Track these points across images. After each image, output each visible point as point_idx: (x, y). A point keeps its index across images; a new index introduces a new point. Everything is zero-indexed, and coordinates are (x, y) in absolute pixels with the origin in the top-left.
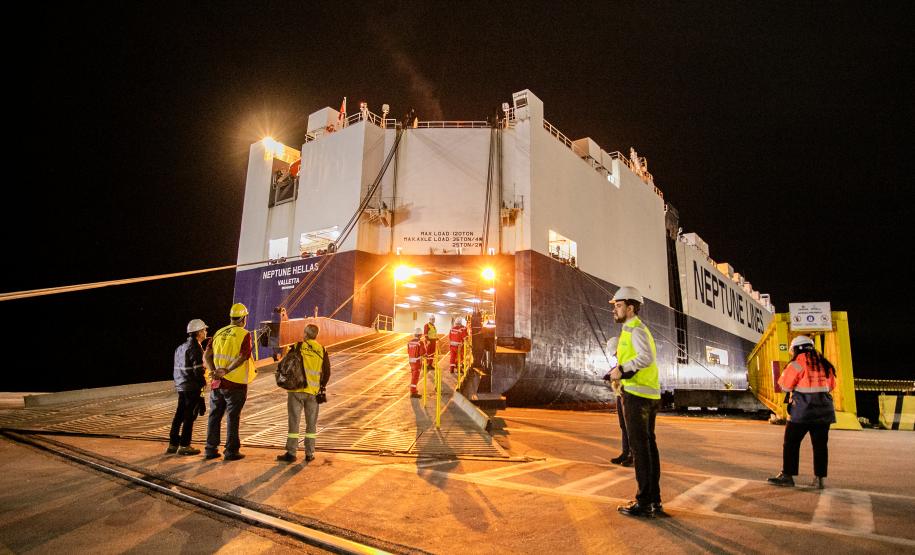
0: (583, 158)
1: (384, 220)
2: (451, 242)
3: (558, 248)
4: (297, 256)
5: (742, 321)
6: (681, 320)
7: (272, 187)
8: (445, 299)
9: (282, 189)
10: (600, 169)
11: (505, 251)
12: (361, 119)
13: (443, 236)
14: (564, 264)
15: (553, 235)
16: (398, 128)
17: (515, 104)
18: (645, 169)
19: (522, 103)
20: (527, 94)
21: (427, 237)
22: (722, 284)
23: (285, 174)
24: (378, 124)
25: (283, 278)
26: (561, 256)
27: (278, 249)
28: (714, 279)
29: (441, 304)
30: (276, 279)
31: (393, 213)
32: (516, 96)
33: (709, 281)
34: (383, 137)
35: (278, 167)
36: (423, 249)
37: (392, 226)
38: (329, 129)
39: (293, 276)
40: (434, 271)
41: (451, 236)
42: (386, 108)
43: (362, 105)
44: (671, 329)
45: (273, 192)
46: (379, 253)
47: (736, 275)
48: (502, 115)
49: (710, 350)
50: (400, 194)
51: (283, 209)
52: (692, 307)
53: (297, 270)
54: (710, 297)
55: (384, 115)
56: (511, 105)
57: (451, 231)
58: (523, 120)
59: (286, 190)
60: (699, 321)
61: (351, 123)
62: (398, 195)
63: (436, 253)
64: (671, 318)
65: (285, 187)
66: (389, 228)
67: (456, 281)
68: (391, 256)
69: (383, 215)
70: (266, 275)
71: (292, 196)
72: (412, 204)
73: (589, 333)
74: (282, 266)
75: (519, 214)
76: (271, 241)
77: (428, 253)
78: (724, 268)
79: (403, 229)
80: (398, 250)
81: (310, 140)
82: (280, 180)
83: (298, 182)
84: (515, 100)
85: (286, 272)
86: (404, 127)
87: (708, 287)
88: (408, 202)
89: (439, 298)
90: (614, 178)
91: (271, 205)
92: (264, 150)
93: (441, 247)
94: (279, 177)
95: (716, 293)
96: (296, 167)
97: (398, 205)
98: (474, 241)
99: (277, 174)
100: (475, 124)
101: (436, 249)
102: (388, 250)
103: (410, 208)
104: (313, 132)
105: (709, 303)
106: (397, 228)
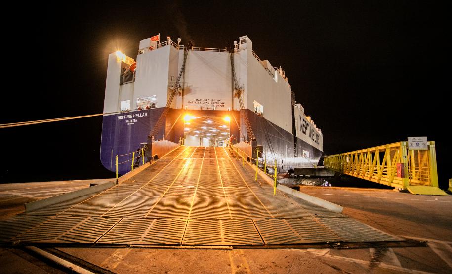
0: (265, 69)
1: (179, 93)
2: (210, 104)
3: (257, 108)
4: (136, 109)
5: (313, 140)
6: (296, 139)
7: (121, 75)
8: (201, 130)
9: (126, 77)
10: (271, 74)
11: (235, 109)
12: (168, 44)
13: (207, 101)
14: (259, 116)
15: (255, 103)
16: (185, 50)
17: (240, 42)
18: (284, 76)
19: (243, 41)
20: (246, 38)
21: (199, 102)
22: (308, 125)
23: (128, 70)
24: (176, 47)
25: (128, 119)
26: (258, 112)
27: (125, 105)
28: (306, 123)
29: (198, 132)
30: (124, 120)
31: (183, 90)
32: (241, 38)
33: (304, 123)
34: (178, 54)
35: (124, 66)
36: (197, 107)
37: (183, 96)
38: (151, 49)
39: (134, 118)
40: (202, 117)
41: (210, 102)
42: (179, 40)
43: (168, 37)
44: (293, 143)
45: (121, 78)
46: (177, 108)
47: (312, 121)
48: (233, 47)
49: (304, 152)
50: (186, 81)
51: (127, 87)
52: (299, 134)
53: (136, 116)
54: (304, 130)
55: (178, 43)
56: (238, 43)
57: (210, 99)
58: (244, 50)
59: (128, 77)
60: (301, 140)
61: (162, 46)
62: (185, 81)
63: (203, 109)
64: (293, 139)
65: (128, 76)
66: (181, 97)
67: (210, 122)
68: (182, 110)
69: (179, 91)
70: (119, 118)
71: (132, 80)
72: (192, 86)
73: (267, 145)
74: (127, 114)
75: (242, 92)
76: (122, 102)
77: (200, 109)
78: (308, 118)
79: (188, 97)
80: (186, 107)
81: (140, 53)
82: (125, 72)
83: (135, 74)
84: (240, 40)
85: (130, 116)
86: (188, 50)
87: (304, 125)
88: (190, 85)
89: (198, 129)
90: (276, 79)
91: (121, 84)
92: (116, 57)
93: (206, 107)
94: (124, 70)
95: (306, 129)
96: (133, 66)
97: (185, 86)
98: (221, 104)
99: (123, 69)
100: (221, 50)
101: (203, 107)
102: (181, 107)
103: (191, 88)
104: (143, 49)
105: (304, 133)
106: (185, 97)
